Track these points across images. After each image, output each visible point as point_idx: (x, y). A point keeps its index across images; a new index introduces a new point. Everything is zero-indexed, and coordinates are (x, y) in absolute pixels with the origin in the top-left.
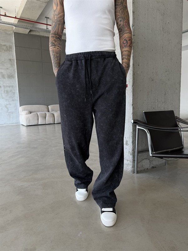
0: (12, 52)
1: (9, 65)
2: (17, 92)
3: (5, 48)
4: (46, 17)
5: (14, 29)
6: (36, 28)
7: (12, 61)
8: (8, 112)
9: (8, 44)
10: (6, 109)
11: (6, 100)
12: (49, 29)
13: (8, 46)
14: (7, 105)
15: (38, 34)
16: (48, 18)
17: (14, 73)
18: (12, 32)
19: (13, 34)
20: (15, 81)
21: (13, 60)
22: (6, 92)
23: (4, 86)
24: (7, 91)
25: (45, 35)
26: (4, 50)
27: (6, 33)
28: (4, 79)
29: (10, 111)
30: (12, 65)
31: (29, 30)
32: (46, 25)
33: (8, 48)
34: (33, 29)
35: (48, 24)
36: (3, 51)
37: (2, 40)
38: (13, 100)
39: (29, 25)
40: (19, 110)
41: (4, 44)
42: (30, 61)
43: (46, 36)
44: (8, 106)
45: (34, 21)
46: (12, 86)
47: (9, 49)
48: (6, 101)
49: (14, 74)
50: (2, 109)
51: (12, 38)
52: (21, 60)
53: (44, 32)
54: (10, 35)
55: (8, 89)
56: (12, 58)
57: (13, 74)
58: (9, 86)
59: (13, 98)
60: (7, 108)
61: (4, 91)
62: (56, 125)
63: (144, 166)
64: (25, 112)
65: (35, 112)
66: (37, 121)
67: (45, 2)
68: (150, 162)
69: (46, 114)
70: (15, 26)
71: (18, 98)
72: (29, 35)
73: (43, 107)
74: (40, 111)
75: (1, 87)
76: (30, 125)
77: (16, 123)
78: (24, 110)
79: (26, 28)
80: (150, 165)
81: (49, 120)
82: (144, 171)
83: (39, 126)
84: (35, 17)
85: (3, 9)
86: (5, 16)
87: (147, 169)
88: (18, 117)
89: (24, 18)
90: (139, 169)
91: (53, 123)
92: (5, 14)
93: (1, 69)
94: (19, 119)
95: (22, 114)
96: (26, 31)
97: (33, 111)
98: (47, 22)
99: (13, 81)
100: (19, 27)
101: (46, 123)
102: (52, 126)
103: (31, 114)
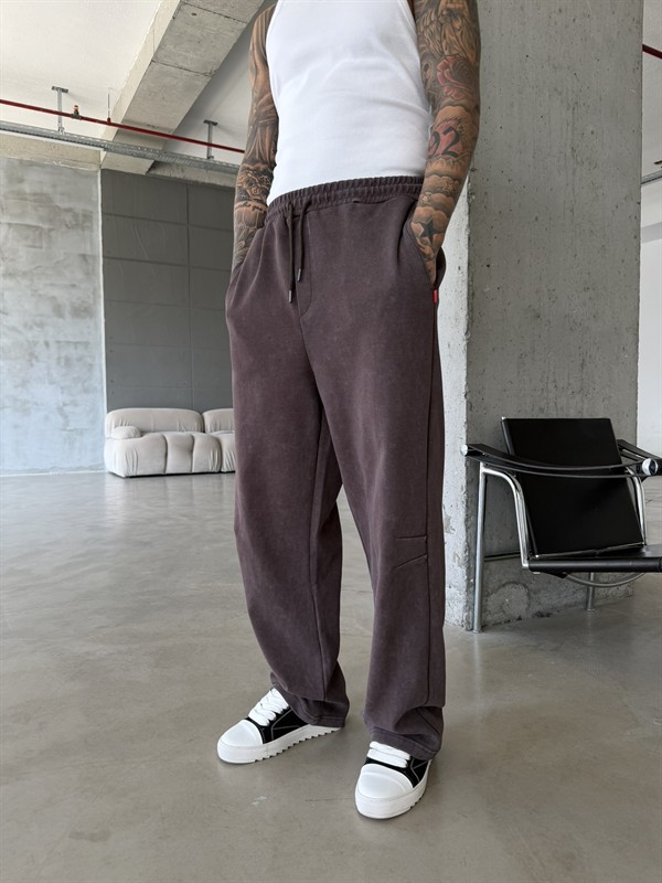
0: (92, 231)
1: (80, 275)
2: (101, 365)
3: (68, 218)
4: (206, 122)
5: (102, 159)
6: (175, 155)
7: (90, 261)
8: (68, 428)
9: (79, 207)
10: (60, 419)
11: (62, 388)
12: (215, 159)
13: (81, 212)
14: (65, 405)
15: (178, 174)
16: (215, 124)
17: (94, 300)
18: (94, 168)
19: (99, 174)
20: (97, 327)
21: (94, 257)
22: (63, 363)
23: (58, 342)
24: (68, 361)
25: (201, 180)
26: (66, 225)
27: (76, 171)
28: (61, 320)
29: (72, 425)
30: (89, 274)
31: (149, 163)
32: (206, 147)
33: (81, 218)
34: (164, 159)
35: (213, 142)
36: (64, 229)
37: (62, 194)
38: (86, 391)
39: (152, 146)
40: (103, 423)
41: (66, 205)
42: (149, 262)
43: (207, 180)
44: (68, 409)
46: (86, 344)
47: (81, 222)
48: (62, 393)
49: (96, 302)
50: (46, 418)
51: (94, 186)
52: (121, 259)
53: (200, 167)
54: (87, 177)
55: (72, 352)
56: (89, 253)
57: (91, 302)
58: (76, 344)
59: (86, 384)
60: (65, 417)
61: (59, 358)
62: (223, 476)
63: (506, 608)
64: (124, 430)
65: (158, 431)
66: (163, 460)
67: (205, 74)
68: (528, 595)
69: (193, 438)
70: (105, 149)
71: (102, 382)
72: (148, 180)
73: (186, 416)
74: (175, 430)
75: (47, 344)
76: (139, 474)
77: (91, 468)
78: (120, 423)
79: (139, 156)
80: (529, 605)
81: (201, 458)
82: (506, 626)
83: (167, 478)
84: (170, 120)
85: (72, 96)
86: (76, 116)
87: (520, 619)
88: (98, 446)
89: (135, 123)
90: (489, 618)
91: (215, 470)
92: (77, 111)
93: (52, 285)
94: (103, 453)
95: (113, 435)
96: (141, 166)
97: (151, 426)
98: (209, 138)
99: (89, 327)
100: (119, 153)
101: (193, 471)
102: (210, 481)
103: (142, 436)
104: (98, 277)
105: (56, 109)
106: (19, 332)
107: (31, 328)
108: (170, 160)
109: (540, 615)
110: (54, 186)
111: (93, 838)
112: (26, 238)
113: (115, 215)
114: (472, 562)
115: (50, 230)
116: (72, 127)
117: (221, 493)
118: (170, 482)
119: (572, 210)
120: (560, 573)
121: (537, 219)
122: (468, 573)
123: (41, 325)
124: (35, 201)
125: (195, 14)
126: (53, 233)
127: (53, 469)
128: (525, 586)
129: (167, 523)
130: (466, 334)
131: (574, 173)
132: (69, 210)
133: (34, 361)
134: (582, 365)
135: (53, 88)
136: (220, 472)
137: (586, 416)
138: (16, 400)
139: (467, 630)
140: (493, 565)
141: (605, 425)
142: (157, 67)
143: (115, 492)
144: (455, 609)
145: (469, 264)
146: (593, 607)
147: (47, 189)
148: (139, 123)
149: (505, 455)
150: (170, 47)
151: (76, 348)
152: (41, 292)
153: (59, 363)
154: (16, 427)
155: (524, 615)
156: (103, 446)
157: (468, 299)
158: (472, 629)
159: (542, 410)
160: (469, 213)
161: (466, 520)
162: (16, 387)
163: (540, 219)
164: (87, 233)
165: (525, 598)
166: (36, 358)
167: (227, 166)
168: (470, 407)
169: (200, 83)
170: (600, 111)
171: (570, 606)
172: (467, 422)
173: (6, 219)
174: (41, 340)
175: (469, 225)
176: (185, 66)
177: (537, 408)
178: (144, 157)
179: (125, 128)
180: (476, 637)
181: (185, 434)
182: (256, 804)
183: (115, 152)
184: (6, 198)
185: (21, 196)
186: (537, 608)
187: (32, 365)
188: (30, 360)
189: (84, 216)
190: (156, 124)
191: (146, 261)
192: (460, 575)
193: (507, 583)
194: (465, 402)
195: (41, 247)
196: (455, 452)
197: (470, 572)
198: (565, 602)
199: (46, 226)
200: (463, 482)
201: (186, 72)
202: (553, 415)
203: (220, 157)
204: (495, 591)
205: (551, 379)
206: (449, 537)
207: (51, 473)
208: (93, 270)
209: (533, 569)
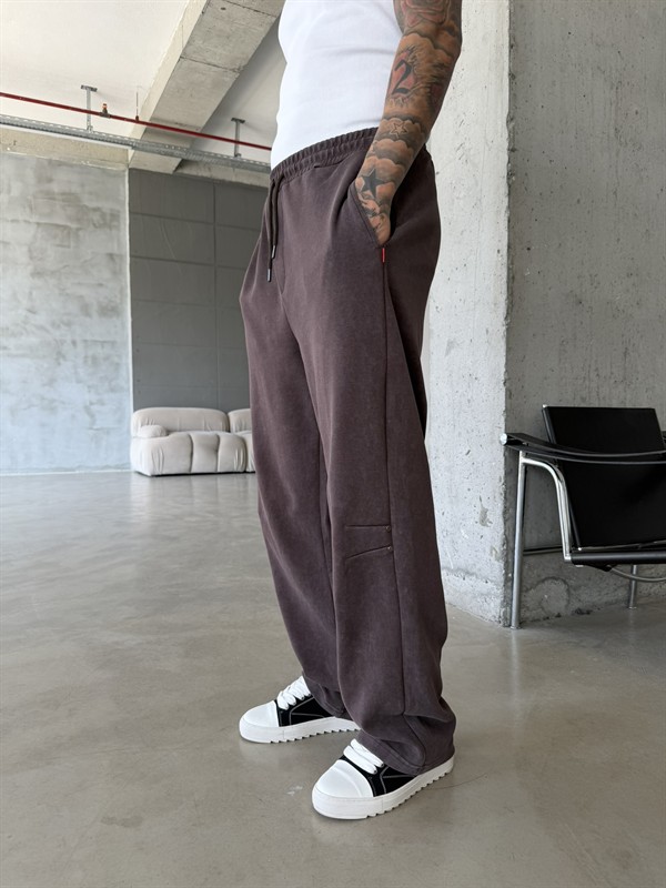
0: (119, 231)
1: (106, 274)
2: (127, 364)
3: (96, 217)
4: (233, 119)
5: (129, 159)
6: (202, 154)
7: (117, 260)
8: (94, 427)
9: (107, 206)
10: (87, 418)
11: (89, 387)
12: (243, 156)
13: (108, 212)
14: (91, 404)
15: (205, 173)
16: (243, 122)
17: (121, 300)
18: (122, 167)
19: (127, 173)
20: (123, 326)
21: (121, 257)
22: (90, 362)
23: (85, 341)
24: (94, 358)
25: (228, 178)
26: (94, 225)
27: (104, 171)
28: (88, 319)
29: (99, 424)
30: (116, 273)
31: (176, 162)
32: (233, 145)
33: (108, 218)
34: (191, 157)
35: (241, 140)
36: (92, 228)
37: (91, 193)
38: (113, 390)
39: (180, 144)
40: (129, 422)
41: (94, 205)
42: (176, 261)
43: (234, 179)
44: (95, 408)
45: (194, 130)
46: (113, 344)
47: (109, 221)
48: (89, 391)
49: (123, 302)
50: (73, 417)
51: (121, 186)
52: (148, 258)
53: (227, 165)
54: (114, 176)
55: (100, 351)
56: (116, 251)
57: (118, 301)
58: (103, 343)
59: (113, 383)
60: (92, 416)
61: (86, 357)
62: (249, 476)
63: (544, 604)
64: (150, 429)
65: (184, 430)
66: (189, 459)
67: (233, 70)
68: (568, 590)
69: (218, 438)
70: (134, 148)
71: (128, 381)
72: (176, 179)
73: (211, 415)
74: (200, 430)
75: (74, 343)
76: (164, 473)
77: (117, 467)
78: (146, 422)
79: (166, 154)
80: (569, 601)
81: (227, 458)
82: (545, 623)
83: (192, 478)
84: (198, 118)
85: (100, 94)
86: (105, 114)
87: (559, 616)
88: (124, 446)
89: (163, 121)
90: (528, 614)
91: (240, 470)
92: (105, 110)
93: (79, 284)
94: (129, 451)
95: (139, 434)
96: (169, 165)
97: (178, 427)
98: (237, 135)
99: (116, 326)
100: (146, 151)
101: (219, 471)
102: (236, 480)
103: (168, 435)
104: (125, 277)
105: (85, 108)
106: (47, 331)
107: (59, 326)
108: (197, 158)
109: (579, 612)
110: (83, 185)
111: (125, 824)
112: (55, 237)
113: (143, 215)
114: (510, 556)
115: (78, 229)
116: (101, 125)
117: (246, 492)
118: (196, 481)
119: (615, 193)
120: (603, 566)
121: (578, 201)
122: (506, 567)
123: (69, 324)
124: (63, 201)
125: (224, 9)
126: (81, 233)
127: (79, 467)
128: (565, 582)
129: (194, 519)
130: (506, 318)
131: (617, 155)
132: (96, 210)
133: (61, 361)
134: (625, 354)
135: (82, 87)
136: (245, 472)
137: (628, 406)
138: (43, 399)
139: (504, 626)
140: (532, 560)
141: (650, 414)
142: (185, 63)
143: (141, 491)
144: (492, 605)
145: (509, 247)
146: (635, 605)
147: (75, 189)
148: (167, 122)
149: (546, 444)
150: (199, 43)
151: (103, 347)
152: (68, 291)
153: (85, 362)
154: (43, 425)
155: (563, 612)
156: (129, 445)
157: (508, 283)
158: (510, 626)
159: (583, 399)
160: (509, 194)
161: (505, 513)
162: (44, 385)
163: (582, 202)
164: (114, 232)
165: (565, 595)
166: (64, 357)
167: (255, 163)
168: (509, 395)
169: (227, 79)
170: (645, 91)
171: (611, 604)
172: (506, 411)
173: (35, 219)
174: (69, 339)
175: (509, 207)
176: (214, 62)
177: (578, 397)
178: (172, 155)
179: (153, 127)
180: (513, 632)
181: (210, 433)
182: (292, 793)
183: (143, 150)
184: (35, 197)
185: (50, 196)
186: (577, 605)
187: (59, 364)
188: (57, 359)
189: (112, 215)
190: (183, 122)
191: (172, 261)
192: (497, 569)
193: (546, 579)
194: (504, 389)
195: (69, 247)
196: (492, 442)
197: (508, 566)
198: (605, 599)
199: (74, 226)
200: (501, 473)
201: (215, 68)
202: (595, 404)
203: (248, 154)
204: (533, 586)
205: (593, 368)
206: (486, 531)
207: (77, 472)
208: (121, 270)
209: (575, 562)
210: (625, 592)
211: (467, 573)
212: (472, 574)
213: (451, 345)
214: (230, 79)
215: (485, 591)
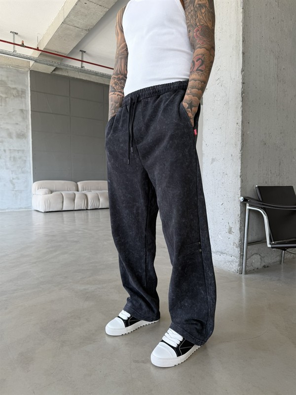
0: (26, 99)
1: (20, 119)
2: (30, 161)
3: (14, 92)
4: (81, 51)
5: (31, 66)
6: (64, 65)
7: (25, 113)
8: (15, 190)
9: (19, 87)
10: (11, 185)
11: (12, 171)
12: (85, 68)
13: (20, 90)
14: (13, 179)
15: (65, 74)
16: (85, 52)
17: (27, 130)
18: (27, 70)
19: (29, 72)
20: (28, 143)
21: (27, 111)
22: (12, 160)
23: (10, 150)
24: (14, 158)
25: (76, 77)
26: (14, 96)
27: (18, 71)
28: (11, 140)
29: (17, 189)
30: (24, 119)
32: (80, 62)
34: (60, 67)
35: (84, 60)
36: (12, 97)
37: (11, 81)
38: (23, 172)
39: (57, 61)
40: (31, 188)
41: (14, 86)
42: (52, 114)
43: (78, 77)
44: (14, 181)
46: (23, 151)
47: (21, 94)
48: (12, 173)
49: (28, 132)
50: (5, 185)
51: (26, 78)
52: (39, 112)
53: (77, 71)
54: (23, 73)
55: (17, 155)
56: (24, 109)
57: (25, 131)
58: (18, 151)
59: (23, 169)
60: (14, 184)
61: (10, 157)
62: (89, 211)
63: (253, 264)
64: (42, 191)
65: (58, 191)
66: (61, 204)
67: (86, 30)
68: (261, 258)
69: (75, 194)
70: (35, 61)
71: (30, 168)
72: (52, 75)
73: (70, 184)
74: (65, 191)
75: (5, 151)
76: (50, 211)
77: (25, 208)
78: (40, 187)
79: (50, 65)
80: (261, 262)
81: (79, 203)
82: (254, 272)
83: (64, 213)
84: (66, 50)
85: (19, 36)
86: (23, 45)
87: (258, 269)
88: (29, 198)
89: (50, 50)
90: (248, 269)
91: (85, 209)
92: (23, 43)
93: (7, 123)
94: (31, 201)
95: (37, 193)
96: (49, 69)
97: (54, 189)
98: (82, 58)
99: (24, 143)
100: (41, 63)
101: (75, 209)
102: (83, 214)
103: (51, 193)
104: (29, 121)
105: (12, 42)
108: (65, 67)
109: (264, 267)
110: (8, 77)
113: (37, 92)
114: (242, 246)
115: (6, 98)
116: (20, 50)
117: (87, 219)
118: (65, 214)
119: (277, 101)
120: (284, 249)
123: (2, 142)
125: (86, 3)
126: (7, 99)
127: (8, 208)
130: (241, 151)
131: (278, 85)
132: (14, 89)
134: (280, 164)
135: (11, 32)
136: (87, 209)
137: (282, 185)
139: (240, 274)
140: (249, 247)
141: (291, 188)
142: (64, 25)
143: (39, 220)
144: (234, 266)
145: (242, 122)
146: (284, 263)
147: (4, 79)
148: (51, 50)
150: (72, 17)
151: (18, 153)
152: (2, 127)
153: (10, 159)
155: (259, 267)
156: (31, 198)
157: (242, 136)
158: (242, 273)
159: (266, 182)
160: (242, 101)
161: (240, 229)
163: (266, 104)
164: (23, 99)
165: (260, 260)
167: (90, 71)
168: (242, 181)
170: (287, 60)
171: (275, 263)
172: (241, 188)
174: (2, 149)
175: (242, 106)
176: (78, 26)
177: (265, 182)
178: (53, 66)
179: (45, 52)
180: (243, 276)
181: (71, 192)
183: (37, 62)
186: (263, 264)
189: (22, 92)
190: (59, 51)
191: (51, 113)
192: (237, 251)
193: (254, 254)
194: (240, 179)
195: (2, 106)
196: (234, 200)
197: (242, 250)
198: (273, 261)
199: (4, 96)
200: (239, 213)
201: (77, 29)
202: (270, 185)
203: (87, 67)
204: (250, 257)
205: (269, 170)
206: (231, 236)
207: (7, 211)
208: (26, 117)
209: (272, 248)
210: (279, 258)
211: (222, 253)
212: (224, 253)
213: (213, 160)
214: (83, 34)
215: (230, 260)
